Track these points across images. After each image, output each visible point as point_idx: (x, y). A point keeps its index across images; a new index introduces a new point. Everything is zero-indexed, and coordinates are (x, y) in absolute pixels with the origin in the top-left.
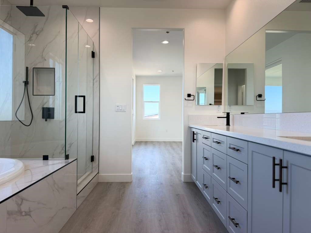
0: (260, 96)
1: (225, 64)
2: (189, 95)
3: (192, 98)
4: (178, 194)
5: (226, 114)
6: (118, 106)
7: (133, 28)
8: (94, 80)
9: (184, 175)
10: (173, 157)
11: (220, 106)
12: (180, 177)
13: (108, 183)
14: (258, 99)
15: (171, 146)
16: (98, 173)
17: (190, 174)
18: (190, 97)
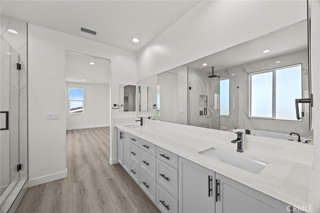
0: (155, 105)
1: (137, 86)
2: (115, 105)
3: (117, 107)
4: (111, 178)
5: (140, 118)
6: (50, 115)
7: (66, 50)
8: (19, 91)
9: (112, 160)
10: (98, 142)
11: (135, 112)
12: (108, 161)
13: (40, 185)
14: (154, 107)
15: (94, 132)
16: (28, 179)
17: (116, 158)
18: (116, 106)
